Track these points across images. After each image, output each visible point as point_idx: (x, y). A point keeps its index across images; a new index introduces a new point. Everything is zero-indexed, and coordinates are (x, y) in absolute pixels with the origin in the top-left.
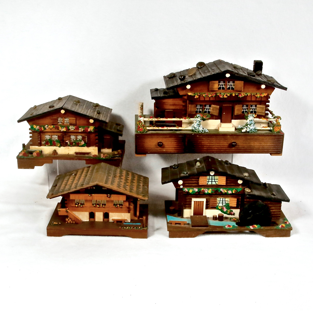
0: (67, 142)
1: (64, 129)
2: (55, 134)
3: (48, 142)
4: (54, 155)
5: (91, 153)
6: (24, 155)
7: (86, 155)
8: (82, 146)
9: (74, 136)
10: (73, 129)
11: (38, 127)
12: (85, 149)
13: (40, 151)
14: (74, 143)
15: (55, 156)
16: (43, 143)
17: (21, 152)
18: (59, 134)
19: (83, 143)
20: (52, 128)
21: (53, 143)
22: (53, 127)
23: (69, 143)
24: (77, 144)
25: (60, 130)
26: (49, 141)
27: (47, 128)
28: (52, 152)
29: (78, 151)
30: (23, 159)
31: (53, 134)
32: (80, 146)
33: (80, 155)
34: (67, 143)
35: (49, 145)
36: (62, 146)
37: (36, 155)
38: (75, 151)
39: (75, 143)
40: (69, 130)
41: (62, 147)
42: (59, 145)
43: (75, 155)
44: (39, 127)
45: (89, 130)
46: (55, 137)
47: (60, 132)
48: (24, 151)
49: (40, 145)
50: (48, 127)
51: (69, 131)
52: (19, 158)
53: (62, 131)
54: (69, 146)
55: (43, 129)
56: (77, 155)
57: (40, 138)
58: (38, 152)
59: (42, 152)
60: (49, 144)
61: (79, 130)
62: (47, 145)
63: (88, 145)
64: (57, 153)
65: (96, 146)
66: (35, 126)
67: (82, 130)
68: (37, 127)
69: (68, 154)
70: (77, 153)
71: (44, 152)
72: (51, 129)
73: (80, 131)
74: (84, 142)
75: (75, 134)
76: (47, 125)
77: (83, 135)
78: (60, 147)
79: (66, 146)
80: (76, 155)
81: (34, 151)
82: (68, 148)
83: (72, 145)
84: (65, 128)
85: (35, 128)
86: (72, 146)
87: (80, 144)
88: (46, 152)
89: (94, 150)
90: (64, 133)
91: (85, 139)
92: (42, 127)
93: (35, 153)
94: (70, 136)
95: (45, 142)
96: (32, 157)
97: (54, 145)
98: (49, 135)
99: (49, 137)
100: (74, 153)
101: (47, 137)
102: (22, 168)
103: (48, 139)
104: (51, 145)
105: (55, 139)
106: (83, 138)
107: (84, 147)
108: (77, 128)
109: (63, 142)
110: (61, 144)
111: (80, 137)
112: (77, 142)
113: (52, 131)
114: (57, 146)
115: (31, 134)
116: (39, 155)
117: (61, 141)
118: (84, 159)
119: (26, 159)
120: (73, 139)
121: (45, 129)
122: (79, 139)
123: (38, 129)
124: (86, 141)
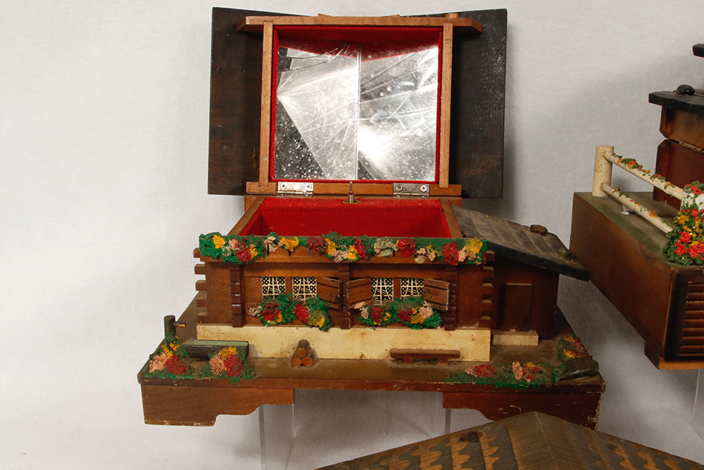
0: (358, 306)
1: (350, 254)
2: (307, 273)
3: (275, 306)
4: (302, 365)
5: (463, 353)
6: (170, 365)
7: (442, 366)
8: (423, 326)
9: (389, 281)
10: (388, 253)
11: (232, 243)
12: (437, 340)
13: (239, 348)
14: (388, 315)
15: (306, 369)
16: (253, 312)
17: (159, 352)
18: (325, 275)
19: (427, 312)
20: (295, 248)
21: (296, 311)
22: (299, 245)
23: (365, 313)
24: (403, 320)
25: (333, 257)
26: (278, 302)
27: (272, 249)
28: (292, 352)
29: (403, 346)
30: (168, 383)
31: (296, 273)
32: (412, 326)
33: (415, 365)
34: (358, 311)
35: (279, 321)
36: (333, 326)
37: (223, 368)
38: (390, 348)
39: (392, 311)
40: (373, 254)
41: (335, 331)
42: (323, 320)
43: (390, 362)
44: (237, 246)
45: (462, 256)
46: (306, 289)
47: (332, 265)
48: (170, 349)
49: (241, 319)
50: (276, 242)
51: (373, 260)
52: (146, 378)
53: (340, 259)
54: (365, 325)
55: (254, 253)
56: (400, 366)
57: (243, 290)
58: (233, 351)
59: (247, 350)
60: (280, 316)
61: (416, 256)
62: (272, 320)
63: (449, 320)
64: (313, 356)
65: (483, 325)
66: (218, 241)
67: (432, 256)
68: (227, 244)
69: (357, 356)
70: (398, 356)
71: (258, 349)
72: (290, 253)
73: (419, 260)
74: (434, 310)
75: (393, 274)
76: (275, 235)
77: (430, 279)
78: (325, 328)
79: (353, 325)
80: (394, 365)
81: (215, 350)
82: (363, 334)
83: (377, 320)
84: (352, 248)
85: (220, 249)
86: (377, 326)
87: (413, 317)
88: (264, 351)
89: (473, 340)
90: (348, 268)
91: (437, 295)
92: (253, 246)
93: (221, 359)
94: (371, 281)
95: (260, 307)
96: (207, 375)
97: (302, 321)
98: (281, 279)
99: (278, 286)
100: (387, 353)
101: (269, 285)
102: (163, 424)
103: (274, 294)
104: (286, 320)
105: (305, 294)
106: (431, 289)
107: (433, 328)
108: (409, 245)
109: (343, 306)
110: (329, 317)
111: (412, 286)
112: (401, 307)
113: (295, 261)
114: (313, 326)
115: (203, 274)
116: (235, 368)
117: (332, 306)
118: (440, 386)
119: (181, 385)
120: (381, 296)
121: (265, 252)
122: (409, 293)
123: (233, 255)
124: (444, 305)
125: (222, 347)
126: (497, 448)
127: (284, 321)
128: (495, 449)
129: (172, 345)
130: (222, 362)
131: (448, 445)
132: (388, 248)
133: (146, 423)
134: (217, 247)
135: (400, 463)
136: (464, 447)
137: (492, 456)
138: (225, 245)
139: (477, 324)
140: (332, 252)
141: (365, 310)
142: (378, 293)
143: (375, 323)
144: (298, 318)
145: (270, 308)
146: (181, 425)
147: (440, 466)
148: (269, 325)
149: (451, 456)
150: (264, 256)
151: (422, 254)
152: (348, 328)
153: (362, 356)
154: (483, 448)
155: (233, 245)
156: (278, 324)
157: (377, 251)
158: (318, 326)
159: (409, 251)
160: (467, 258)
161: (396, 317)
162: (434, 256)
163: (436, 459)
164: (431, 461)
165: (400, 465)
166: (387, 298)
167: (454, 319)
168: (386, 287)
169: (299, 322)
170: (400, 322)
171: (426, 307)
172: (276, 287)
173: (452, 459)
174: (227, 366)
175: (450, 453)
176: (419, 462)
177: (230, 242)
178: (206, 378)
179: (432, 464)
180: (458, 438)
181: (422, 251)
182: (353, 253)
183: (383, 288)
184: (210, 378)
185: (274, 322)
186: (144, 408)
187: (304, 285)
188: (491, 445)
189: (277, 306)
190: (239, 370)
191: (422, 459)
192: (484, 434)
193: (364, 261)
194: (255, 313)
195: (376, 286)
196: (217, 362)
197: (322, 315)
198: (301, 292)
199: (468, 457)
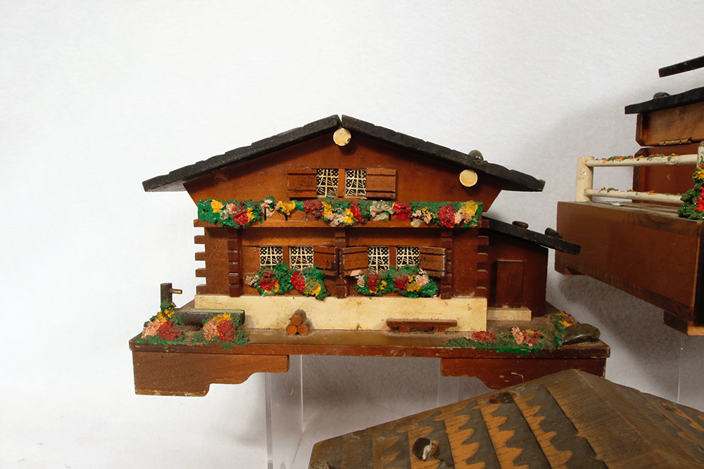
0: (354, 273)
1: (346, 218)
2: (305, 242)
3: (272, 275)
4: (297, 333)
5: (459, 324)
6: (163, 332)
7: (437, 334)
8: (420, 294)
9: (385, 250)
10: (384, 216)
11: (230, 207)
12: (433, 309)
13: (233, 315)
14: (384, 283)
15: (301, 337)
16: (251, 279)
17: (153, 319)
18: (322, 243)
19: (423, 280)
20: (292, 212)
21: (293, 279)
22: (296, 209)
23: (361, 281)
24: (399, 289)
25: (329, 221)
26: (275, 272)
27: (269, 213)
28: (288, 322)
29: (398, 316)
30: (159, 349)
31: (292, 242)
32: (407, 295)
33: (412, 334)
34: (353, 280)
35: (276, 291)
36: (329, 296)
37: (216, 333)
38: (386, 318)
39: (388, 279)
40: (369, 218)
41: (331, 300)
42: (320, 288)
43: (386, 331)
44: (234, 209)
45: (458, 219)
46: (303, 259)
47: (327, 231)
48: (164, 315)
49: (237, 289)
50: (272, 206)
51: (369, 224)
52: (139, 346)
53: (335, 223)
54: (361, 294)
55: (250, 216)
56: (397, 335)
57: (240, 259)
58: (227, 317)
59: (242, 318)
60: (277, 286)
61: (412, 220)
62: (269, 289)
63: (445, 287)
64: (309, 325)
65: (479, 294)
66: (216, 205)
67: (428, 219)
68: (224, 208)
69: (354, 327)
70: (394, 326)
71: (254, 320)
72: (287, 217)
73: (415, 224)
74: (430, 277)
75: (388, 242)
76: (272, 198)
77: (426, 245)
78: (321, 298)
79: (348, 295)
80: (391, 334)
81: (209, 316)
82: (359, 303)
83: (373, 289)
84: (348, 212)
85: (218, 214)
86: (373, 295)
87: (409, 286)
88: (260, 322)
89: (469, 309)
90: (344, 235)
91: (432, 261)
92: (249, 209)
93: (214, 323)
94: (367, 249)
95: (257, 276)
96: (199, 340)
97: (299, 291)
98: (279, 248)
99: (276, 256)
100: (384, 323)
101: (267, 255)
102: (153, 394)
103: (271, 264)
104: (283, 289)
105: (302, 265)
106: (427, 256)
107: (429, 297)
108: (405, 208)
109: (339, 274)
110: (326, 286)
111: (408, 256)
112: (396, 276)
113: (291, 225)
114: (310, 295)
115: (203, 243)
116: (229, 333)
117: (328, 273)
118: (438, 351)
119: (173, 352)
120: (376, 265)
121: (263, 216)
122: (404, 263)
123: (230, 219)
124: (441, 271)
125: (216, 314)
126: (538, 407)
127: (281, 291)
128: (537, 408)
129: (166, 312)
130: (215, 327)
131: (477, 407)
132: (383, 211)
133: (137, 393)
134: (215, 211)
135: (421, 429)
136: (496, 408)
137: (535, 415)
138: (223, 209)
139: (473, 294)
140: (328, 215)
141: (361, 278)
142: (374, 263)
143: (371, 292)
144: (294, 288)
145: (267, 277)
146: (171, 395)
147: (471, 430)
148: (266, 295)
149: (483, 418)
150: (261, 220)
151: (417, 217)
152: (344, 297)
153: (358, 327)
154: (521, 408)
155: (230, 209)
156: (276, 294)
157: (373, 214)
158: (314, 296)
159: (405, 213)
160: (463, 220)
161: (392, 286)
162: (430, 218)
163: (465, 423)
164: (458, 426)
165: (421, 431)
166: (383, 267)
167: (450, 287)
168: (381, 256)
169: (296, 292)
170: (395, 292)
171: (421, 275)
172: (274, 257)
173: (485, 422)
174: (220, 332)
175: (482, 417)
176: (445, 428)
177: (228, 206)
178: (198, 344)
179: (461, 428)
180: (488, 400)
181: (418, 213)
182: (349, 216)
183: (379, 258)
184: (202, 344)
185: (270, 292)
186: (135, 377)
187: (301, 255)
188: (531, 404)
189: (275, 275)
190: (232, 336)
191: (447, 424)
192: (518, 395)
193: (360, 226)
194: (252, 282)
195: (372, 255)
196: (210, 329)
197: (317, 284)
198: (298, 262)
199: (505, 418)
